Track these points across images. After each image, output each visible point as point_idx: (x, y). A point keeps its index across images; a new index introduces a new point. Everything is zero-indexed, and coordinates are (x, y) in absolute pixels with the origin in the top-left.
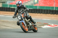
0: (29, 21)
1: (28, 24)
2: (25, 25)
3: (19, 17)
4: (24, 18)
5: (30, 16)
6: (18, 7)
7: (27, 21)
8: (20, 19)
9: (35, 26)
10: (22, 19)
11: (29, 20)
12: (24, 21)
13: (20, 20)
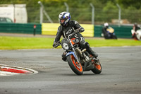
0: (84, 52)
1: (82, 58)
2: (76, 61)
3: (65, 44)
4: (76, 47)
5: (87, 43)
6: (62, 25)
7: (81, 52)
8: (67, 48)
9: (97, 61)
10: (72, 49)
11: (85, 49)
12: (74, 53)
13: (67, 51)
